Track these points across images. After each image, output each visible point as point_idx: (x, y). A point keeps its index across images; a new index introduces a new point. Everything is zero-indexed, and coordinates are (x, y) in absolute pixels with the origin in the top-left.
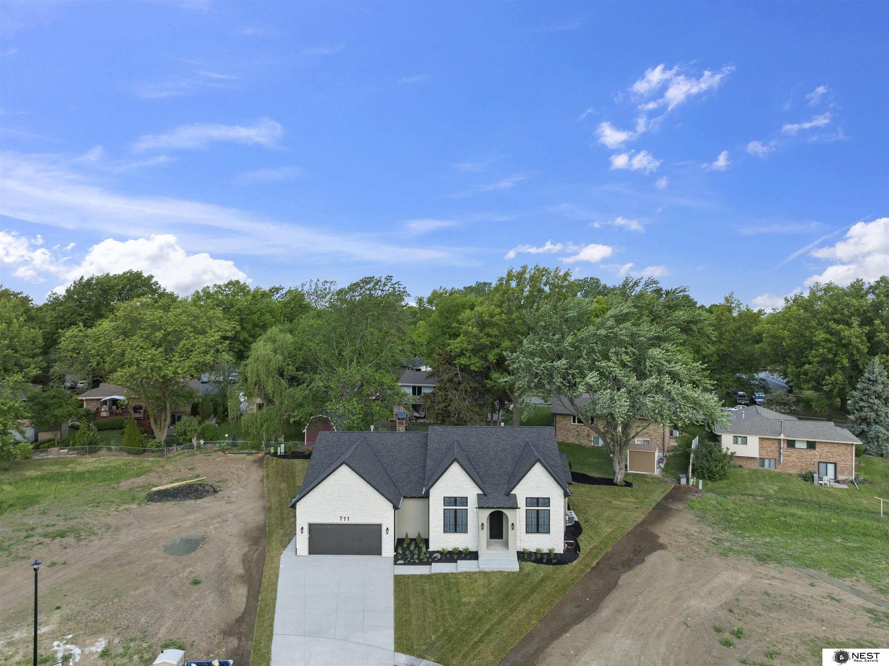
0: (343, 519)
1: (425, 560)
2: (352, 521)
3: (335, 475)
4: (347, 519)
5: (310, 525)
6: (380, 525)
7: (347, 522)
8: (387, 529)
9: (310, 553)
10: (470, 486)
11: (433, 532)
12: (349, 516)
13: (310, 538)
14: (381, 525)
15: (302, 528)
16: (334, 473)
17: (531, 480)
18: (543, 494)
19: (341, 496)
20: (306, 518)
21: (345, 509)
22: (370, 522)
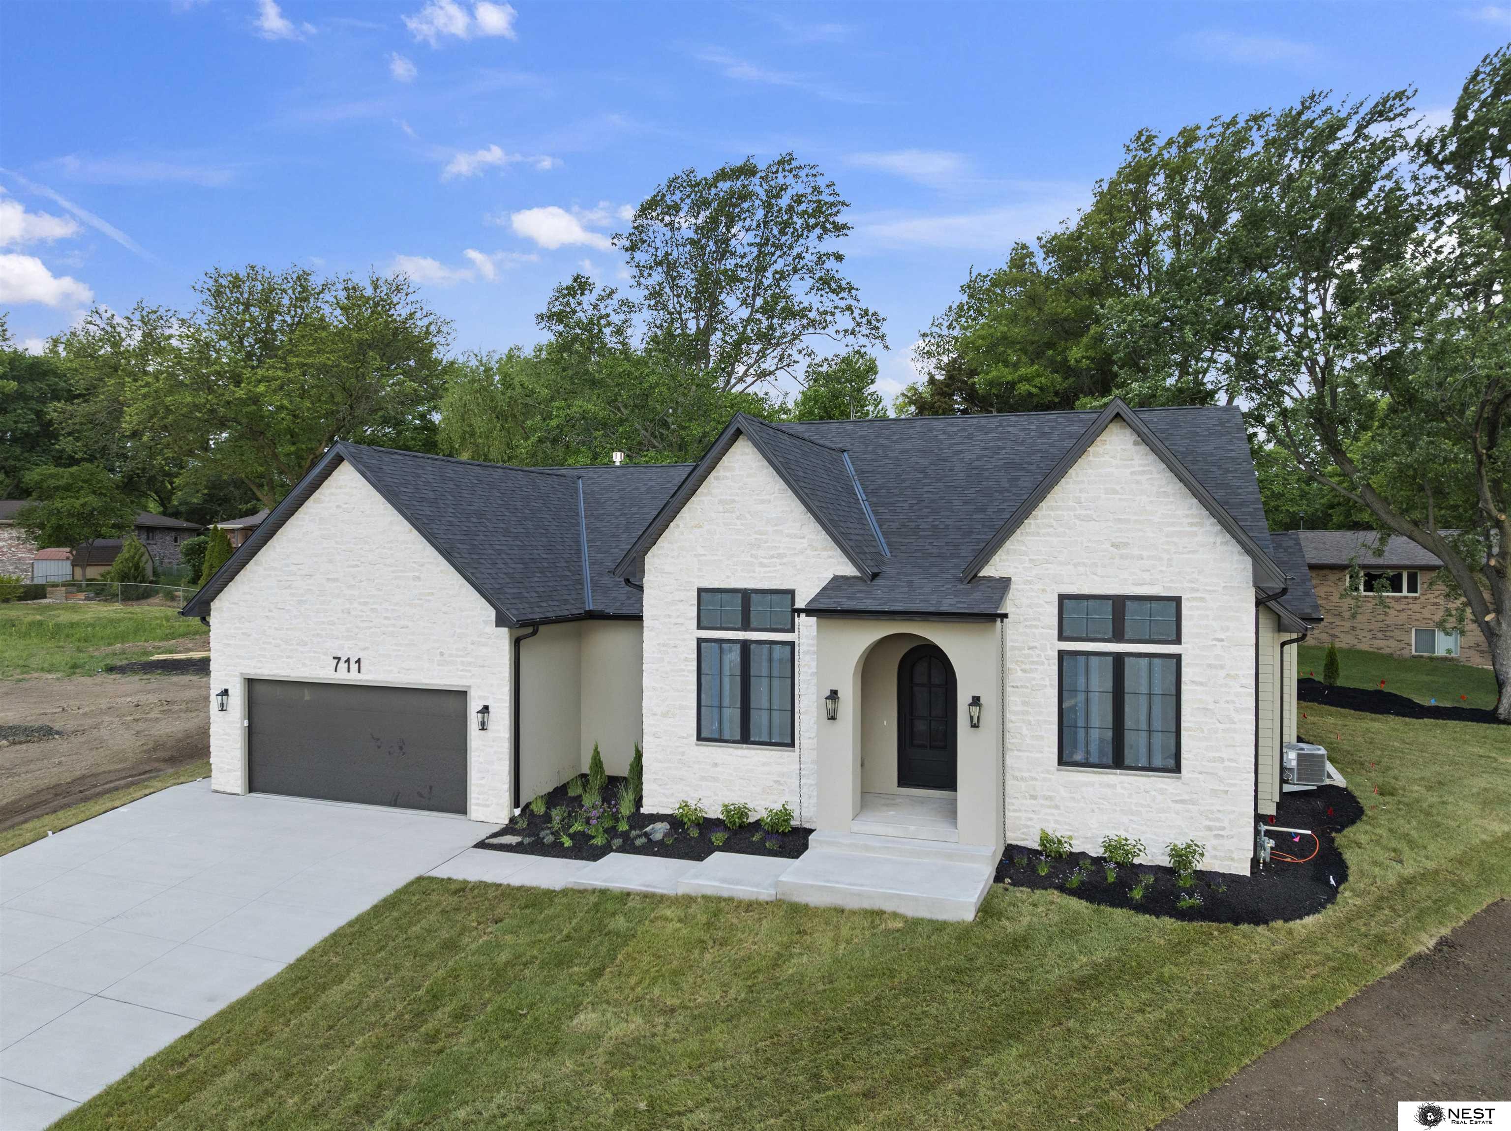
0: (343, 666)
1: (600, 841)
2: (369, 676)
4: (354, 667)
5: (251, 683)
6: (462, 695)
7: (352, 677)
8: (486, 709)
9: (252, 786)
10: (804, 543)
11: (656, 736)
12: (360, 655)
13: (251, 732)
14: (465, 692)
15: (225, 692)
17: (1084, 512)
18: (1146, 576)
19: (336, 580)
20: (237, 657)
21: (349, 630)
22: (427, 681)
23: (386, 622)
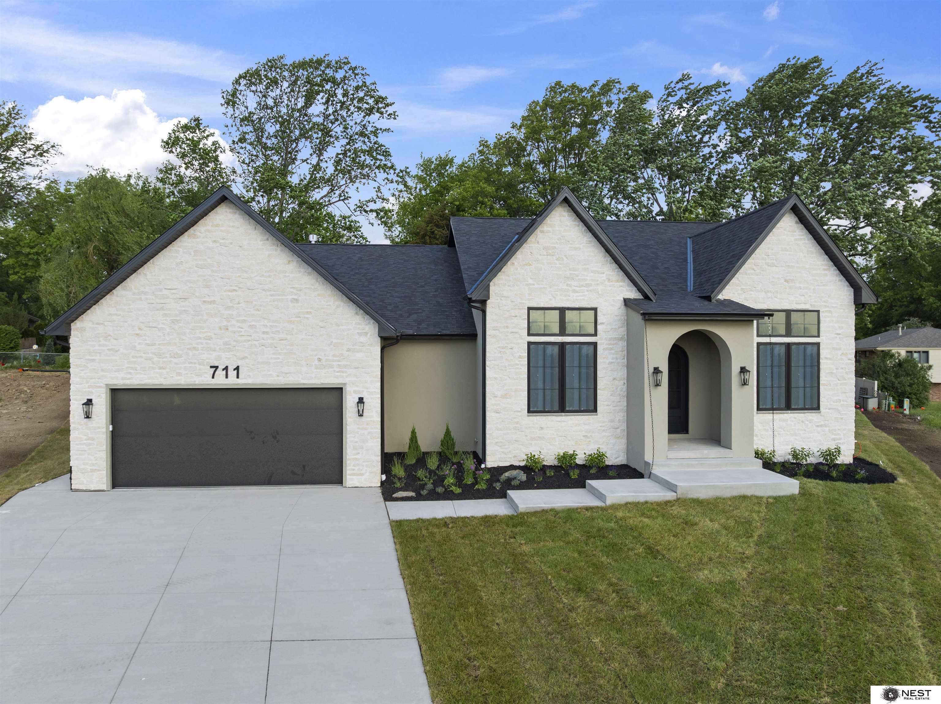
0: (220, 373)
1: (482, 486)
2: (248, 380)
3: (195, 237)
4: (232, 373)
5: (115, 392)
6: (339, 391)
7: (232, 381)
8: (361, 401)
9: (116, 483)
10: (604, 277)
11: (497, 412)
12: (240, 363)
13: (115, 436)
14: (341, 389)
15: (89, 402)
16: (191, 231)
17: (770, 261)
18: (802, 298)
19: (213, 302)
20: (102, 370)
21: (226, 343)
22: (305, 382)
23: (265, 336)
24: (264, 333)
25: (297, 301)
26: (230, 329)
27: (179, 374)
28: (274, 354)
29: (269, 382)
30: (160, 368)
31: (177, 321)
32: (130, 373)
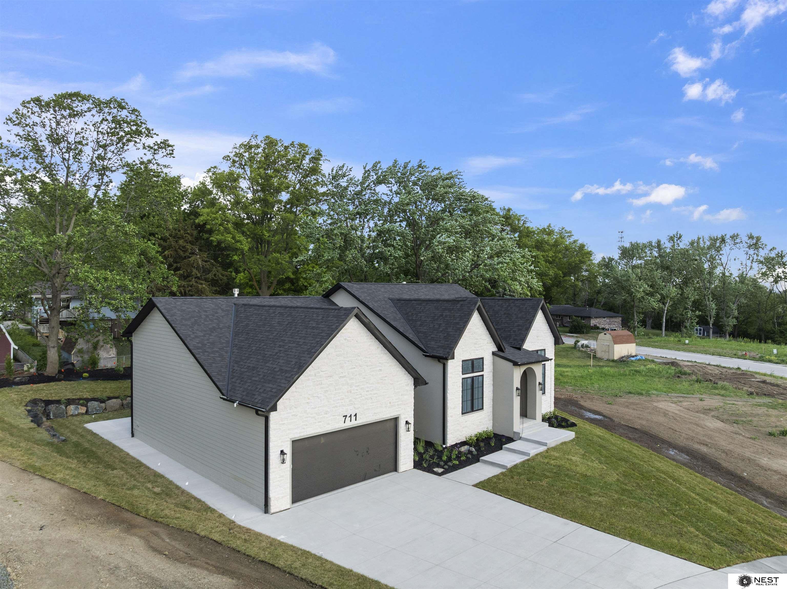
0: (348, 419)
1: (464, 458)
2: (361, 421)
3: (338, 336)
4: (353, 418)
5: (295, 443)
6: (397, 419)
7: (353, 423)
8: (407, 423)
9: (293, 500)
10: (487, 342)
12: (357, 411)
13: (293, 471)
14: (398, 417)
15: (282, 453)
16: (339, 333)
19: (344, 377)
20: (289, 429)
21: (350, 401)
22: (384, 417)
23: (367, 393)
24: (368, 391)
25: (381, 370)
26: (352, 392)
27: (328, 424)
28: (371, 403)
29: (368, 420)
30: (319, 422)
31: (327, 391)
32: (304, 429)
